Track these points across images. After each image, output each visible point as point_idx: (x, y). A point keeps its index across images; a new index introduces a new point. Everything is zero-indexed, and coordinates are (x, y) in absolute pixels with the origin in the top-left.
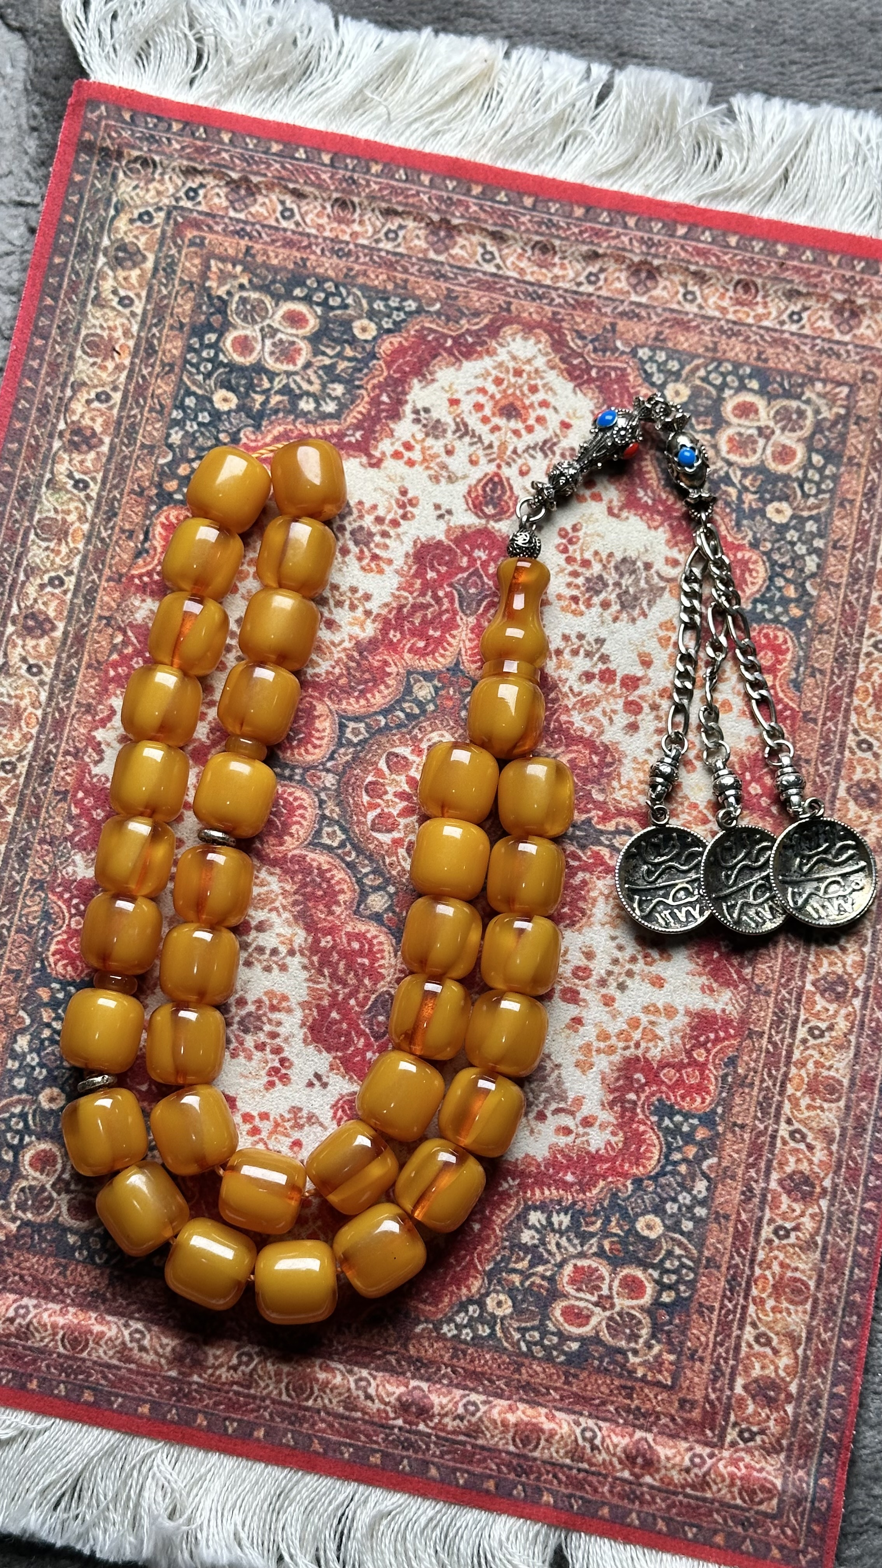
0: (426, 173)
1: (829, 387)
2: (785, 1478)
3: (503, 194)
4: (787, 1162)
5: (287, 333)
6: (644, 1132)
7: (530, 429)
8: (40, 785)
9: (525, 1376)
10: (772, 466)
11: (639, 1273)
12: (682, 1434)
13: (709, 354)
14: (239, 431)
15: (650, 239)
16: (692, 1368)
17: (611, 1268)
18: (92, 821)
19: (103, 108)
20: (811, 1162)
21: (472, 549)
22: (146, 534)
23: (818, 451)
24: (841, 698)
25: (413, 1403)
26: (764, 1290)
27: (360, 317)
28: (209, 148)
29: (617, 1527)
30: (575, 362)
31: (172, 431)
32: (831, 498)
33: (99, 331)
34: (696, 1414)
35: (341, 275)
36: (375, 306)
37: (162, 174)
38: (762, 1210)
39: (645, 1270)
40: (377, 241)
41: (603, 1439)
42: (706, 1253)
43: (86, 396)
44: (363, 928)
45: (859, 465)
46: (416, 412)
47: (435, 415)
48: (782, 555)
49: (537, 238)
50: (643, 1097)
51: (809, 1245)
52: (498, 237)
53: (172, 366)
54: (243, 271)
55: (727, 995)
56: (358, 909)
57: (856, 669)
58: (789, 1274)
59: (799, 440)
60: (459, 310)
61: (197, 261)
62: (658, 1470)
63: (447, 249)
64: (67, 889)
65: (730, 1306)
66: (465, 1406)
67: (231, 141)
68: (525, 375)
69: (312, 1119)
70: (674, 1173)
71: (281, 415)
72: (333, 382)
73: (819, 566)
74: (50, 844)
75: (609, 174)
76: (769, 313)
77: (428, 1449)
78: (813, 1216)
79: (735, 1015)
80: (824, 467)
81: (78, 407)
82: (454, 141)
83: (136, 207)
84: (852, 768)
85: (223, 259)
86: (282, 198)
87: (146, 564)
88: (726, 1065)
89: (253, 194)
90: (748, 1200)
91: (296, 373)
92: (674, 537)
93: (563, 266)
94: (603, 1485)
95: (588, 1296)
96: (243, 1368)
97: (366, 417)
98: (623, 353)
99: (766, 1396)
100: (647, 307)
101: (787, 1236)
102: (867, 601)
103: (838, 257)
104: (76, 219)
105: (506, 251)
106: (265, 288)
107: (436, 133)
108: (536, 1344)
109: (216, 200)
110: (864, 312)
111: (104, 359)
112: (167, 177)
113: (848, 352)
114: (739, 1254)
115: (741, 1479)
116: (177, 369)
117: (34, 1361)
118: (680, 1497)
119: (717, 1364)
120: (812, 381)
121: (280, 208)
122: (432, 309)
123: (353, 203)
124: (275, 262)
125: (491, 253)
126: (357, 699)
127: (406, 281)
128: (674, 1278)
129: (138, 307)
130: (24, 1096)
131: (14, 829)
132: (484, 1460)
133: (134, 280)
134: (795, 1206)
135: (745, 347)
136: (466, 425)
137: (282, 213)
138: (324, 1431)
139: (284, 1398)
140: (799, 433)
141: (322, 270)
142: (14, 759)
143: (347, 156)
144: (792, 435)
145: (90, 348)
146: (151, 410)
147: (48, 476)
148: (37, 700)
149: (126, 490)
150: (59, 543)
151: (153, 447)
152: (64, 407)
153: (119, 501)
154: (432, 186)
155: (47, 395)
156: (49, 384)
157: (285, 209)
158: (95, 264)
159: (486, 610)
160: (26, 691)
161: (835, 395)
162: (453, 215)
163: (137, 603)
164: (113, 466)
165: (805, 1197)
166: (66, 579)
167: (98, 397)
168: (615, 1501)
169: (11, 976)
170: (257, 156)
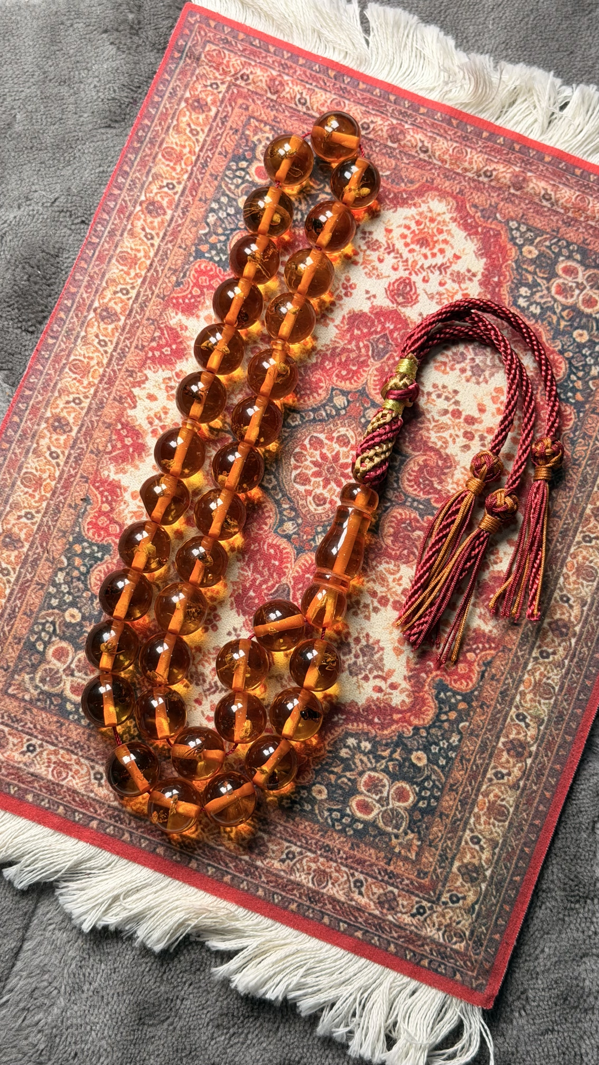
0: (260, 897)
1: (20, 696)
2: (199, 60)
3: (210, 873)
4: (159, 223)
5: (372, 798)
12: (250, 93)
14: (414, 735)
15: (116, 821)
16: (238, 125)
19: (474, 985)
20: (145, 221)
22: (483, 676)
23: (38, 652)
24: (63, 487)
25: (397, 134)
26: (188, 158)
27: (322, 800)
29: (296, 53)
31: (457, 743)
32: (37, 618)
33: (496, 823)
34: (240, 101)
35: (329, 833)
36: (310, 807)
37: (440, 929)
38: (179, 200)
40: (301, 853)
41: (295, 98)
42: (216, 183)
43: (510, 778)
45: (15, 638)
48: (77, 587)
51: (157, 177)
53: (451, 790)
54: (394, 848)
55: (173, 322)
57: (48, 504)
58: (172, 164)
59: (49, 663)
61: (424, 860)
65: (209, 154)
66: (369, 127)
67: (389, 945)
69: (431, 297)
70: (225, 229)
71: (384, 742)
72: (347, 759)
73: (56, 576)
76: (48, 755)
77: (393, 110)
78: (151, 192)
79: (170, 310)
80: (37, 640)
81: (516, 772)
83: (460, 908)
84: (65, 443)
85: (406, 859)
86: (360, 896)
88: (182, 283)
89: (380, 903)
90: (186, 207)
91: (370, 769)
96: (490, 169)
97: (328, 730)
99: (199, 103)
101: (168, 185)
102: (31, 547)
104: (502, 906)
106: (382, 833)
109: (405, 903)
111: (495, 802)
112: (437, 926)
114: (198, 180)
116: (448, 786)
119: (223, 125)
120: (31, 701)
121: (363, 889)
124: (372, 851)
128: (238, 173)
129: (468, 835)
130: (597, 340)
131: (587, 499)
132: (364, 99)
133: (468, 856)
134: (159, 199)
135: (69, 734)
137: (362, 885)
138: (450, 129)
139: (469, 150)
140: (47, 667)
141: (342, 839)
142: (584, 544)
143: (312, 919)
144: (52, 667)
145: (503, 812)
146: (469, 760)
147: (542, 728)
148: (565, 579)
149: (492, 708)
150: (540, 680)
151: (471, 734)
152: (525, 774)
153: (498, 702)
154: (257, 887)
155: (536, 784)
156: (535, 792)
157: (359, 888)
158: (493, 872)
159: (273, 586)
160: (571, 587)
161: (18, 689)
162: (246, 862)
163: (495, 631)
164: (499, 726)
165: (152, 203)
166: (538, 655)
167: (502, 777)
168: (294, 65)
169: (598, 411)
170: (373, 929)
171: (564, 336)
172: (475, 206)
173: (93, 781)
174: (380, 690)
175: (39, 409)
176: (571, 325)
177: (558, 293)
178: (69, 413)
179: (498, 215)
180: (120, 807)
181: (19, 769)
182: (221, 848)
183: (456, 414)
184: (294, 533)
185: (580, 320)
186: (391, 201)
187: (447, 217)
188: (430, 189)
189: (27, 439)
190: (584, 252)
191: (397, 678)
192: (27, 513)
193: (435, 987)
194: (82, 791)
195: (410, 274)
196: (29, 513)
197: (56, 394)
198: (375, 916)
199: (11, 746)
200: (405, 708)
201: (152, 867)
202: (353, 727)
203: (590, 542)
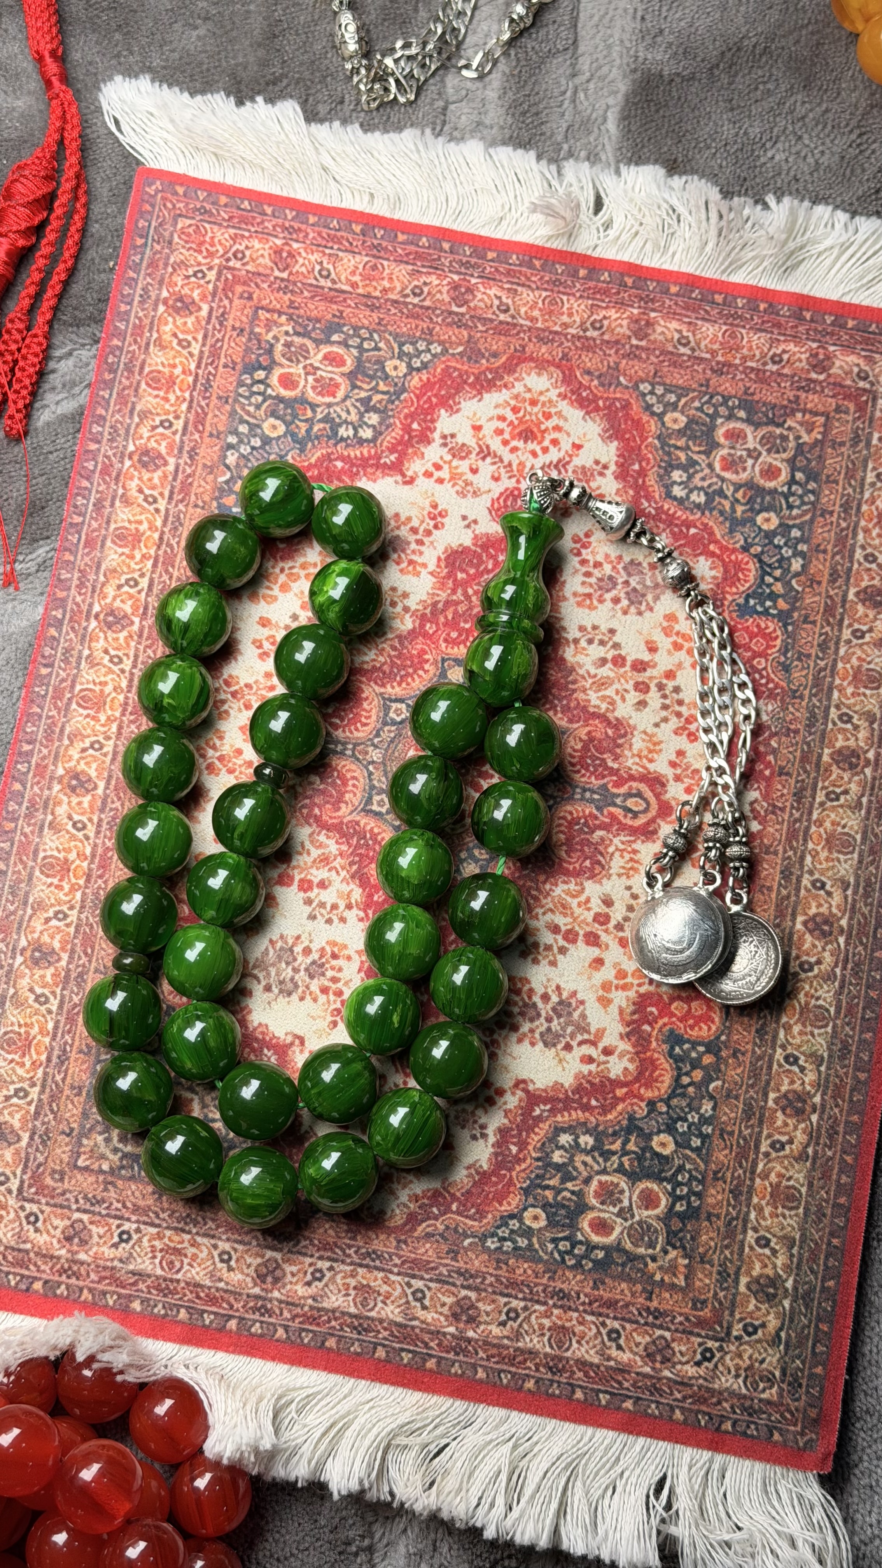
0: (481, 1381)
1: (95, 1167)
2: (171, 244)
3: (406, 1361)
4: (160, 479)
5: (609, 1213)
8: (803, 782)
9: (375, 316)
11: (284, 393)
12: (251, 275)
14: (649, 1113)
15: (262, 1315)
16: (242, 322)
17: (306, 396)
19: (801, 1444)
20: (140, 479)
24: (99, 867)
25: (463, 295)
26: (183, 381)
27: (540, 1230)
29: (302, 209)
31: (710, 1112)
33: (787, 1213)
34: (239, 289)
35: (560, 1272)
36: (526, 1242)
37: (738, 1375)
38: (182, 442)
39: (278, 394)
40: (525, 1308)
41: (313, 272)
42: (228, 407)
43: (794, 1147)
45: (72, 1087)
46: (484, 1136)
51: (145, 415)
53: (716, 1179)
54: (654, 1275)
57: (84, 894)
58: (162, 393)
60: (446, 1239)
61: (698, 1283)
62: (271, 248)
63: (458, 1303)
64: (771, 691)
65: (210, 368)
66: (422, 293)
67: (673, 1411)
71: (610, 1131)
72: (564, 1164)
74: (789, 729)
76: (150, 1241)
77: (451, 262)
78: (141, 437)
81: (800, 1137)
83: (760, 1340)
84: (91, 806)
85: (673, 1287)
86: (620, 1352)
89: (648, 1355)
90: (193, 449)
91: (598, 1173)
93: (347, 1286)
95: (324, 374)
96: (598, 318)
97: (530, 1130)
99: (184, 303)
101: (162, 422)
102: (71, 958)
103: (83, 1298)
104: (817, 1326)
105: (402, 1303)
106: (632, 1258)
108: (367, 339)
109: (683, 1349)
110: (59, 1241)
111: (779, 1184)
112: (733, 1372)
113: (77, 1201)
114: (202, 407)
115: (205, 242)
116: (710, 1175)
118: (253, 230)
119: (222, 325)
120: (112, 1171)
121: (622, 1342)
122: (471, 1240)
123: (552, 1348)
124: (624, 1285)
125: (416, 1300)
127: (498, 1268)
128: (255, 389)
129: (751, 1236)
130: (791, 523)
131: (822, 741)
132: (407, 255)
133: (758, 1266)
134: (155, 445)
135: (174, 1207)
137: (619, 1336)
138: (533, 274)
139: (565, 298)
141: (578, 1277)
142: (829, 804)
143: (559, 1397)
145: (793, 1195)
146: (731, 1133)
147: (823, 1069)
148: (813, 857)
149: (749, 1054)
150: (807, 1004)
151: (728, 1096)
152: (813, 1136)
153: (755, 1044)
154: (474, 1367)
155: (830, 1148)
156: (831, 1159)
157: (616, 1340)
158: (795, 1281)
160: (824, 866)
161: (91, 1157)
162: (453, 1336)
164: (764, 1078)
165: (146, 452)
167: (783, 1147)
168: (303, 227)
169: (812, 619)
170: (647, 1394)
171: (744, 525)
172: (589, 373)
173: (220, 1265)
174: (590, 1060)
175: (46, 767)
176: (751, 510)
177: (724, 469)
178: (87, 764)
179: (622, 379)
180: (263, 1294)
181: (113, 1268)
182: (414, 1323)
183: (618, 661)
185: (763, 500)
186: (472, 386)
187: (553, 394)
188: (522, 360)
189: (37, 810)
190: (748, 404)
191: (611, 1038)
192: (56, 913)
193: (748, 1457)
194: (208, 1283)
195: (518, 482)
196: (59, 912)
197: (66, 742)
198: (645, 1376)
199: (96, 1239)
200: (630, 1078)
201: (325, 1369)
202: (562, 1119)
203: (838, 799)
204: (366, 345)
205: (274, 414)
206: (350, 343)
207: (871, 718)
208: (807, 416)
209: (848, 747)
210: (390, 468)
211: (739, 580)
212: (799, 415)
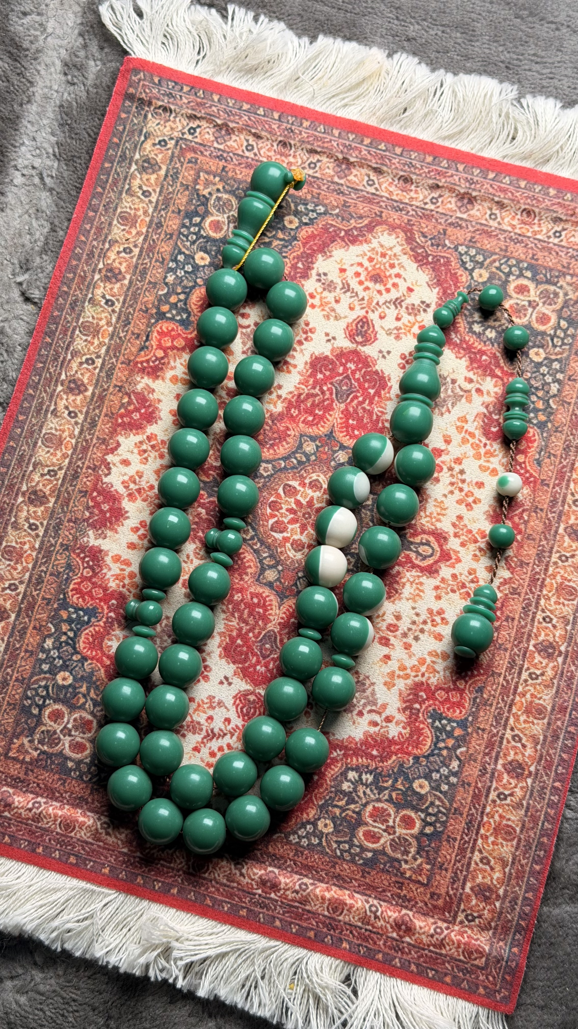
0: (337, 129)
1: (575, 279)
2: (491, 946)
3: (383, 144)
4: (509, 754)
6: (423, 729)
7: (388, 290)
8: (71, 485)
9: (338, 870)
10: (535, 325)
11: (413, 815)
12: (431, 914)
13: (503, 253)
15: (471, 179)
16: (440, 874)
17: (395, 809)
18: (101, 511)
19: (142, 74)
20: (523, 755)
21: (346, 363)
22: (147, 337)
23: (564, 319)
24: (565, 473)
25: (269, 880)
26: (488, 830)
28: (205, 104)
29: (387, 967)
30: (419, 251)
31: (168, 275)
32: (570, 348)
33: (128, 210)
34: (440, 902)
37: (175, 117)
38: (491, 782)
39: (416, 812)
41: (382, 912)
42: (455, 805)
43: (117, 249)
44: (261, 591)
46: (319, 275)
47: (330, 278)
49: (402, 173)
50: (424, 707)
51: (518, 806)
52: (378, 171)
53: (171, 235)
54: (220, 180)
56: (259, 578)
57: (576, 456)
58: (505, 822)
59: (553, 311)
60: (350, 214)
61: (192, 172)
62: (414, 934)
63: (346, 176)
64: (83, 551)
65: (467, 839)
66: (300, 885)
67: (219, 101)
68: (387, 257)
69: (221, 704)
70: (439, 755)
73: (558, 390)
74: (74, 522)
75: (449, 137)
76: (542, 231)
77: (275, 909)
78: (522, 788)
79: (484, 661)
80: (567, 329)
81: (112, 255)
82: (356, 111)
83: (158, 136)
84: (569, 516)
85: (208, 173)
86: (247, 138)
87: (146, 355)
88: (477, 692)
89: (230, 134)
90: (483, 775)
92: (471, 364)
93: (416, 192)
94: (380, 940)
95: (380, 826)
98: (449, 248)
99: (484, 895)
100: (466, 221)
104: (120, 141)
105: (382, 180)
107: (345, 106)
108: (346, 851)
109: (207, 136)
111: (131, 227)
112: (178, 119)
114: (475, 807)
115: (465, 944)
116: (174, 237)
117: (42, 835)
118: (426, 952)
119: (456, 873)
120: (564, 275)
121: (245, 144)
122: (334, 212)
123: (290, 144)
124: (240, 177)
125: (373, 181)
126: (269, 449)
127: (319, 194)
128: (434, 818)
129: (154, 198)
130: (47, 675)
131: (53, 512)
132: (309, 919)
133: (152, 181)
134: (512, 781)
135: (525, 250)
136: (349, 285)
137: (246, 147)
138: (213, 893)
140: (554, 307)
142: (56, 468)
143: (289, 115)
144: (549, 307)
145: (122, 220)
146: (157, 261)
147: (90, 296)
148: (73, 433)
149: (137, 309)
150: (93, 338)
151: (156, 283)
152: (103, 254)
153: (132, 315)
154: (340, 136)
155: (93, 246)
156: (95, 240)
157: (249, 145)
158: (130, 169)
159: (352, 401)
160: (66, 427)
162: (351, 155)
163: (138, 379)
164: (130, 293)
165: (518, 776)
166: (96, 360)
167: (125, 250)
168: (387, 950)
169: (45, 602)
170: (234, 111)
171: (82, 676)
176: (75, 688)
178: (570, 546)
184: (336, 452)
185: (66, 694)
190: (64, 771)
193: (175, 71)
194: (506, 202)
198: (233, 123)
203: (49, 471)
204: (347, 846)
205: (421, 797)
206: (358, 850)
207: (16, 526)
208: (21, 757)
209: (35, 506)
210: (338, 745)
211: (92, 636)
212: (28, 759)
